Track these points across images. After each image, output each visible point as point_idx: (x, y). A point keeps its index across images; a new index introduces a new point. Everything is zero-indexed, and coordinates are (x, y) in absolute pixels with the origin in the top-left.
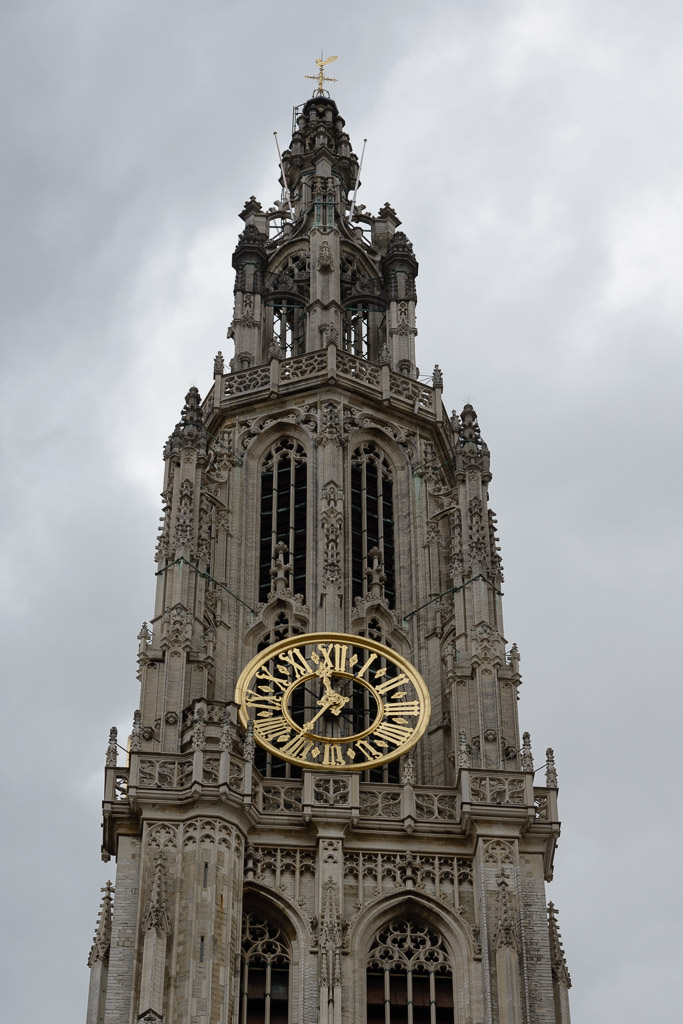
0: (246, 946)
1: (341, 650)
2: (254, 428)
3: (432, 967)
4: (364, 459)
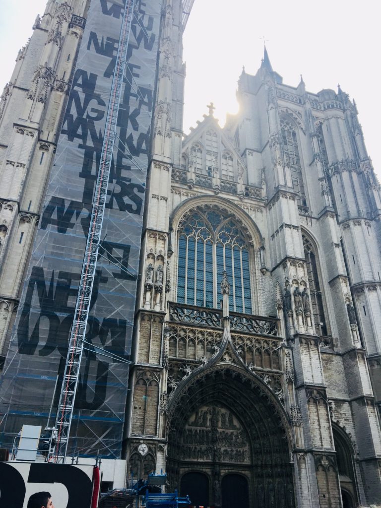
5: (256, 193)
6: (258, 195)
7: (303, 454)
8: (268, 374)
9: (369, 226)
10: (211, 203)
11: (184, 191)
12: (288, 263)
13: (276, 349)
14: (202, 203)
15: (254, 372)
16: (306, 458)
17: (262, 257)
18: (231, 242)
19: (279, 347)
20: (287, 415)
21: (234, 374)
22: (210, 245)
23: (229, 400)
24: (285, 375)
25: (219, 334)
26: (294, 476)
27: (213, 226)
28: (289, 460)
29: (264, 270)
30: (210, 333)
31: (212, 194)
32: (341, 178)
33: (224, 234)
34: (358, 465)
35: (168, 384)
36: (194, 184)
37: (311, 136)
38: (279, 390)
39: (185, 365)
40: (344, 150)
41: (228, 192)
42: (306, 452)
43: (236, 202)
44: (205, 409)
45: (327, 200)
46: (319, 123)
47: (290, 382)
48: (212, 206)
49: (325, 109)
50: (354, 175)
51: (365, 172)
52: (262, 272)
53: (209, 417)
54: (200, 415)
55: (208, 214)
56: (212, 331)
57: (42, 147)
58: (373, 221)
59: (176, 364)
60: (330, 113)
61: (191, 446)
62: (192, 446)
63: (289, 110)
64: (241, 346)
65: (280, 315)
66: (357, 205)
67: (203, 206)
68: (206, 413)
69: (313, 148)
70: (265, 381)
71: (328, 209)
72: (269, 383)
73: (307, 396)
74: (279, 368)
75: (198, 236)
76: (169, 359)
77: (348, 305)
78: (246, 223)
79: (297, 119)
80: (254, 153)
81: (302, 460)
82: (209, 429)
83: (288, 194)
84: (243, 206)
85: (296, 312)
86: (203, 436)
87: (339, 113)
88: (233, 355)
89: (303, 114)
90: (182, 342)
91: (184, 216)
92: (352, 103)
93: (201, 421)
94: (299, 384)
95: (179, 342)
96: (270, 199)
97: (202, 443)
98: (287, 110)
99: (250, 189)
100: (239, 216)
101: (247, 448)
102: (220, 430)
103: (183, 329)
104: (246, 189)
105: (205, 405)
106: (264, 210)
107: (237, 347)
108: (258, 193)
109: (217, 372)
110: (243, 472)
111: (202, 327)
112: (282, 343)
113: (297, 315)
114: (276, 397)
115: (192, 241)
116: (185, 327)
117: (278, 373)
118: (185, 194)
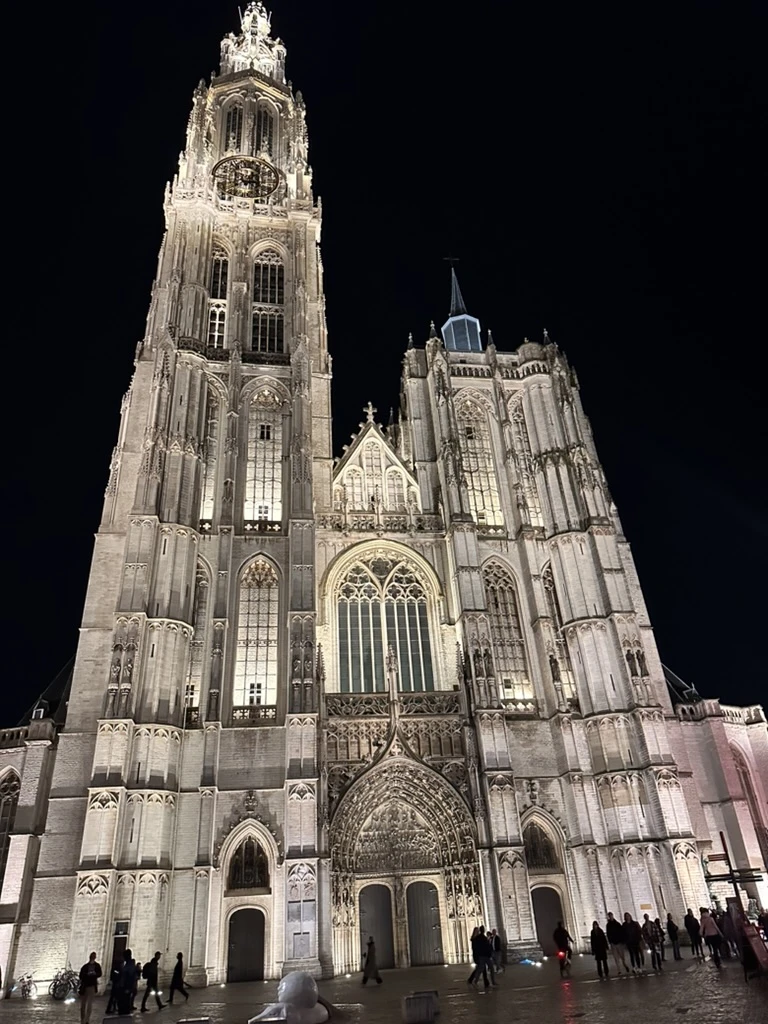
3: (277, 264)
5: (431, 523)
7: (487, 852)
8: (447, 763)
10: (375, 548)
12: (467, 620)
13: (458, 730)
15: (430, 763)
16: (491, 856)
17: (442, 610)
18: (403, 596)
19: (461, 727)
20: (471, 808)
22: (377, 606)
24: (468, 761)
25: (386, 723)
26: (480, 877)
27: (379, 579)
28: (474, 860)
30: (376, 723)
31: (373, 537)
33: (394, 587)
34: (569, 854)
36: (350, 529)
39: (348, 766)
40: (549, 435)
41: (394, 532)
42: (490, 850)
43: (405, 541)
44: (383, 808)
46: (515, 399)
47: (473, 769)
49: (523, 377)
50: (563, 470)
51: (577, 464)
53: (388, 817)
54: (377, 816)
56: (378, 720)
57: (163, 532)
58: (588, 534)
59: (339, 767)
60: (531, 381)
64: (414, 733)
65: (462, 686)
66: (567, 514)
68: (384, 813)
69: (504, 443)
70: (444, 772)
71: (525, 529)
72: (449, 772)
73: (489, 785)
74: (463, 752)
75: (362, 596)
76: (328, 764)
77: (551, 657)
78: (420, 566)
79: (484, 400)
80: (428, 465)
81: (487, 859)
82: (388, 832)
83: (464, 525)
84: (415, 545)
86: (382, 841)
87: (543, 380)
88: (403, 746)
89: (492, 391)
90: (343, 740)
91: (341, 574)
93: (378, 823)
94: (483, 770)
95: (340, 740)
96: (447, 529)
98: (470, 392)
99: (423, 519)
101: (433, 849)
103: (343, 724)
104: (419, 519)
106: (443, 544)
107: (409, 735)
109: (385, 770)
111: (365, 719)
112: (464, 721)
114: (457, 789)
115: (354, 604)
117: (459, 759)
118: (341, 545)
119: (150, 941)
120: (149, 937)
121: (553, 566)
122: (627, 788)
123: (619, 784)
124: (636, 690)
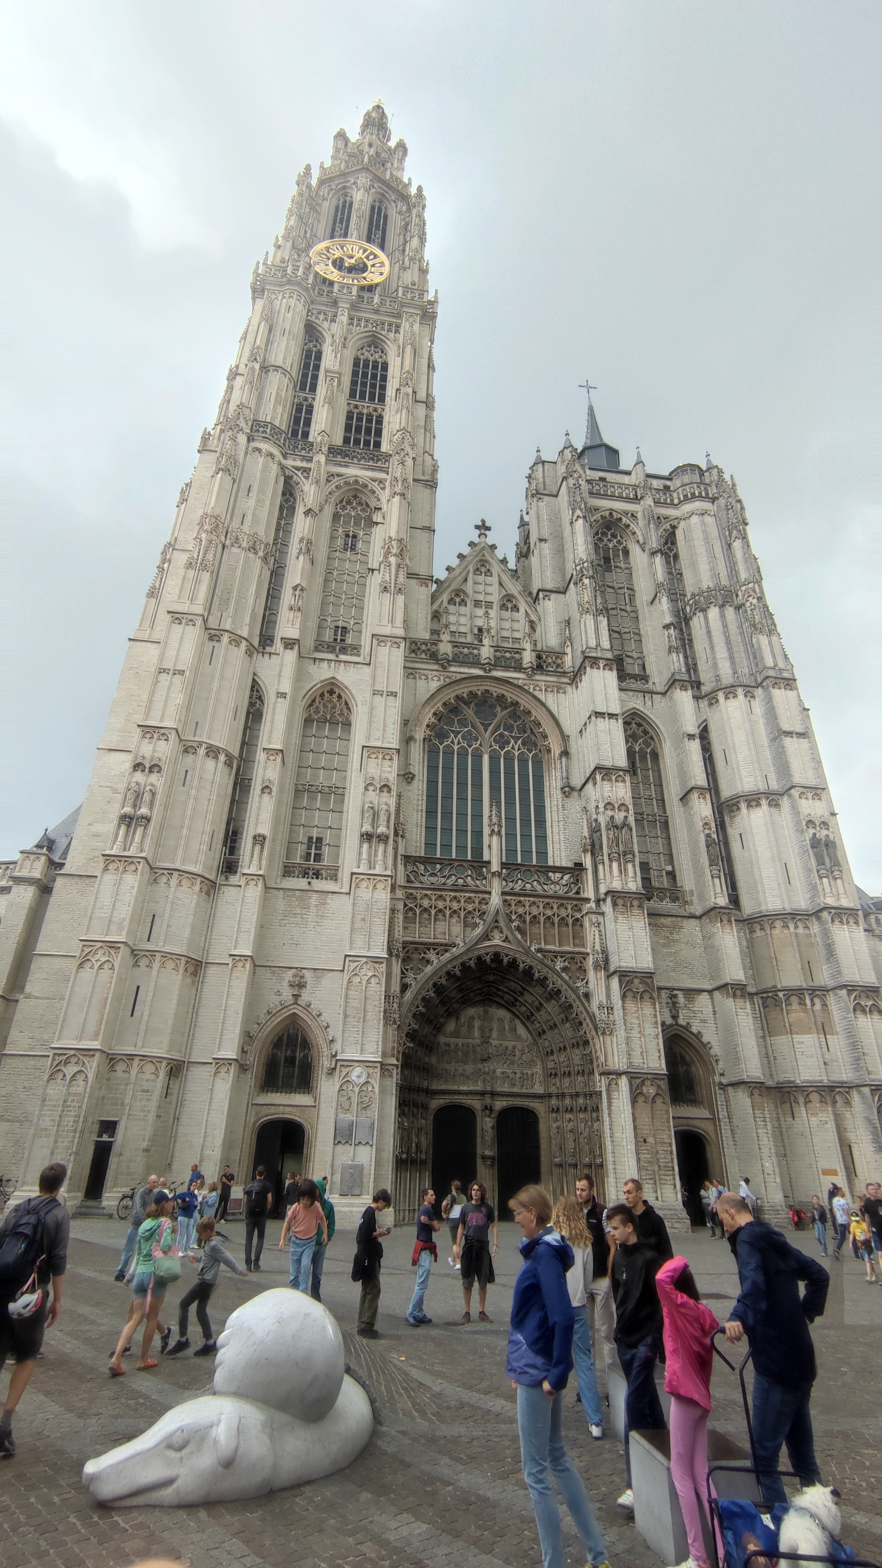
0: (306, 344)
1: (356, 248)
2: (333, 187)
3: (380, 360)
4: (377, 204)
5: (554, 663)
6: (558, 666)
7: (614, 1077)
8: (562, 957)
9: (753, 697)
10: (479, 688)
11: (435, 673)
12: (598, 777)
13: (579, 916)
14: (464, 690)
15: (539, 955)
16: (619, 1082)
17: (564, 768)
18: (513, 748)
19: (585, 912)
20: (592, 1018)
21: (506, 960)
22: (478, 757)
23: (507, 996)
24: (591, 956)
25: (484, 899)
26: (602, 1110)
27: (482, 724)
28: (594, 1086)
29: (567, 789)
30: (470, 898)
31: (480, 672)
32: (706, 618)
33: (501, 735)
34: (722, 1092)
35: (402, 978)
36: (449, 661)
37: (653, 554)
38: (583, 980)
39: (429, 950)
40: (712, 570)
41: (507, 668)
42: (619, 1074)
43: (520, 682)
44: (471, 1011)
45: (677, 662)
46: (669, 527)
47: (597, 967)
48: (479, 693)
49: (680, 502)
50: (730, 611)
51: (748, 604)
52: (564, 793)
53: (477, 1024)
54: (462, 1021)
55: (476, 704)
56: (472, 895)
57: (211, 639)
58: (760, 689)
59: (416, 949)
60: (687, 508)
61: (447, 1066)
62: (451, 1067)
63: (614, 513)
64: (520, 916)
65: (588, 861)
66: (733, 663)
67: (465, 695)
68: (472, 1018)
69: (654, 574)
70: (558, 968)
71: (678, 677)
72: (565, 969)
73: (621, 987)
74: (583, 946)
75: (459, 743)
76: (404, 942)
77: (708, 836)
78: (538, 713)
79: (629, 526)
80: (553, 596)
81: (613, 1086)
82: (478, 1041)
83: (601, 661)
84: (532, 687)
85: (609, 855)
86: (467, 1052)
87: (706, 505)
88: (505, 930)
89: (639, 515)
90: (426, 915)
91: (435, 714)
92: (730, 483)
93: (464, 1030)
94: (612, 969)
95: (420, 915)
96: (576, 670)
97: (465, 1062)
98: (611, 514)
99: (544, 657)
100: (525, 702)
101: (538, 1069)
102: (494, 1042)
103: (426, 895)
104: (539, 657)
105: (470, 1005)
106: (569, 688)
107: (514, 917)
108: (559, 661)
109: (479, 958)
110: (531, 1104)
111: (456, 891)
112: (588, 905)
113: (611, 860)
114: (575, 990)
115: (449, 752)
116: (429, 892)
117: (580, 953)
118: (436, 679)
119: (147, 1150)
120: (145, 1144)
121: (712, 728)
122: (806, 1011)
123: (795, 1006)
124: (822, 883)
